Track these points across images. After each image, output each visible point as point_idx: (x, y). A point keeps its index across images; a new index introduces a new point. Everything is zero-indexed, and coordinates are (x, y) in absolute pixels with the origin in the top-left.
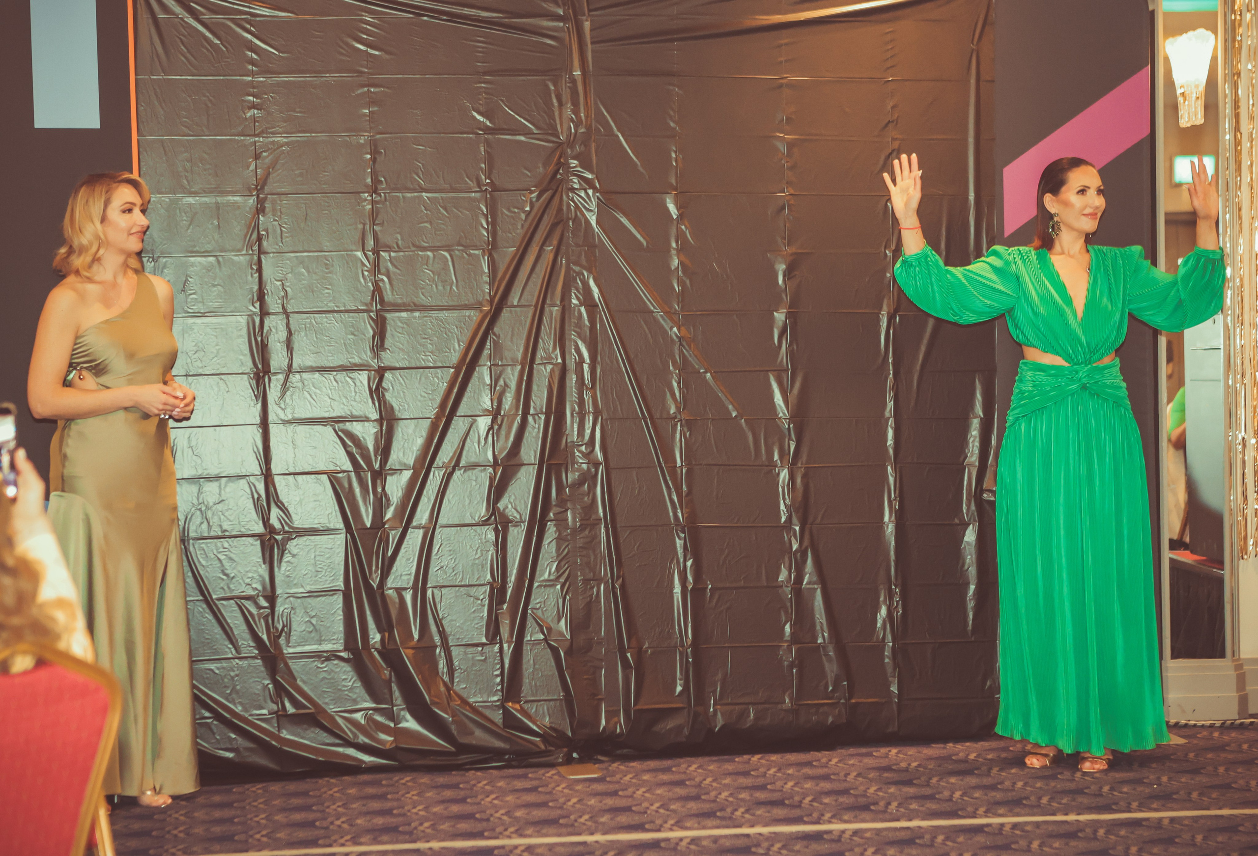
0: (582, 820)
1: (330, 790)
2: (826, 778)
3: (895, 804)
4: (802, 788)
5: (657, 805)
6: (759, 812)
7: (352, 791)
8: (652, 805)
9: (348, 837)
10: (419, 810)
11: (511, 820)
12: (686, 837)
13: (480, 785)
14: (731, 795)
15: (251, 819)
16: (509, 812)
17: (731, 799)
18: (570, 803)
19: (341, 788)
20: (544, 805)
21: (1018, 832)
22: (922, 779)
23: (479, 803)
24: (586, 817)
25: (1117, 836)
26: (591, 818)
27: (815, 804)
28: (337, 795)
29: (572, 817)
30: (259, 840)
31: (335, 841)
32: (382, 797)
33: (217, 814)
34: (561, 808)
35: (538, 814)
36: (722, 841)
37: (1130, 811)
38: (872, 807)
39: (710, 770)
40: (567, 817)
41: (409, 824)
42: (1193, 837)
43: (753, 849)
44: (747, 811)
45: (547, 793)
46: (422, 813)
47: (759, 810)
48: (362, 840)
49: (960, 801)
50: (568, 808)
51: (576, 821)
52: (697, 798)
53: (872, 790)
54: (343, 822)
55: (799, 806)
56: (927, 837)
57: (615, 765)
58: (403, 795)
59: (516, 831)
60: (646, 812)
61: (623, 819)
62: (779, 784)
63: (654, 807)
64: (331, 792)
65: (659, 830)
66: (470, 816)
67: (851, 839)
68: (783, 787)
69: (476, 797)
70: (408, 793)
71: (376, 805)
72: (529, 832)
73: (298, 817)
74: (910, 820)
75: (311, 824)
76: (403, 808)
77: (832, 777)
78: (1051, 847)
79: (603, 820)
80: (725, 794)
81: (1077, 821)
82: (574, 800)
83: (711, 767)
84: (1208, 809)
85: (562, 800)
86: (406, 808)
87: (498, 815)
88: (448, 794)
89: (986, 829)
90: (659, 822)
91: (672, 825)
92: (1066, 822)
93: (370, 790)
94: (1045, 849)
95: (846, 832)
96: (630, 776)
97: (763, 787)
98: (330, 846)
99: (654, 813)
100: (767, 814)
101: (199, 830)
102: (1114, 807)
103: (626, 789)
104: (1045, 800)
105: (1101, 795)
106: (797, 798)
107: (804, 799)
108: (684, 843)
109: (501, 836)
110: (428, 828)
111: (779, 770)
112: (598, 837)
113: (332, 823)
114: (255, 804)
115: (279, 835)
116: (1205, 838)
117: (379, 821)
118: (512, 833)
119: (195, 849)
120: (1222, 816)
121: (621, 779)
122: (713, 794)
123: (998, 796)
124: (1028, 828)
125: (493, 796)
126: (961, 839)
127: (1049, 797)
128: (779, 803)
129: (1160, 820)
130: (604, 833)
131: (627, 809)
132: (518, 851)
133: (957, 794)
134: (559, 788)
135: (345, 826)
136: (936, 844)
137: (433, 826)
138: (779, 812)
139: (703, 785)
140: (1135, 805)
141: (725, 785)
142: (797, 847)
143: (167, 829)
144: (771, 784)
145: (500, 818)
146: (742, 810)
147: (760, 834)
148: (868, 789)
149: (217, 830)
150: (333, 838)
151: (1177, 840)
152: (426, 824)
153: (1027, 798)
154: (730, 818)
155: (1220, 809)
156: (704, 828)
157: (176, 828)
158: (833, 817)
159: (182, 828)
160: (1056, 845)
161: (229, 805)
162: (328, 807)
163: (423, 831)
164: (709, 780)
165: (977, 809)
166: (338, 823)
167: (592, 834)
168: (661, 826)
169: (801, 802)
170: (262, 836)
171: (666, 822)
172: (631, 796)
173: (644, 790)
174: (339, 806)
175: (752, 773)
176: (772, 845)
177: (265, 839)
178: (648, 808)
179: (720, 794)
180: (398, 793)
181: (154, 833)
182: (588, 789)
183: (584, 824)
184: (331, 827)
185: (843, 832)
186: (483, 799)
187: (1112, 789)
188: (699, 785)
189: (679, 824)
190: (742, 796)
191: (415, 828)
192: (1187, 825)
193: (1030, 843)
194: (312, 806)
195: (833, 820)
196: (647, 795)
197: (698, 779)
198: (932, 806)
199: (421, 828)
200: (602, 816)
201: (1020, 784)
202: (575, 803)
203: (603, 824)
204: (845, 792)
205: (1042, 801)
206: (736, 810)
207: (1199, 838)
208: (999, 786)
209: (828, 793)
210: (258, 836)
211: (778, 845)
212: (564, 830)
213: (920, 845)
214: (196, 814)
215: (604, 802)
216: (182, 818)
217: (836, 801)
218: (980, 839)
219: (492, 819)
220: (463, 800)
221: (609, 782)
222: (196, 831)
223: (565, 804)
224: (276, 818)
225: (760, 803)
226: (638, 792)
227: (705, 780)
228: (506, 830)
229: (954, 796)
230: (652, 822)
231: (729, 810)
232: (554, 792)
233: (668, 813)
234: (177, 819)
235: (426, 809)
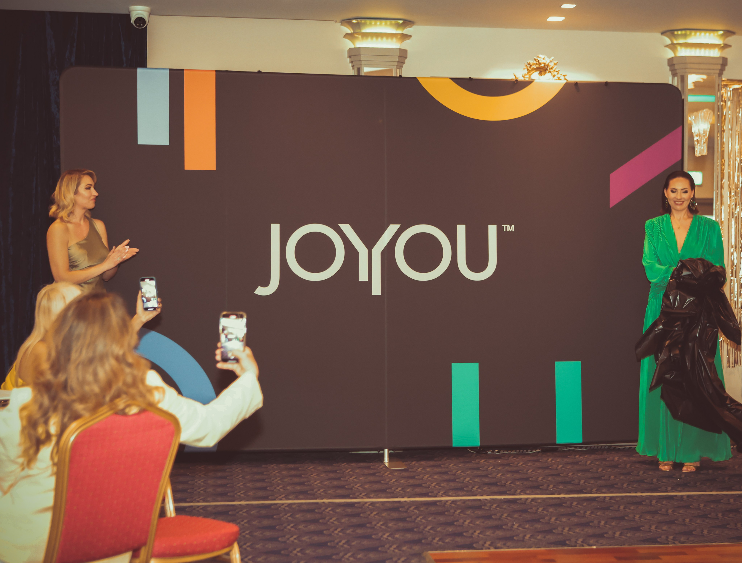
0: (398, 490)
1: (274, 472)
2: (517, 472)
3: (551, 486)
4: (506, 477)
5: (435, 483)
6: (485, 489)
7: (284, 473)
8: (432, 483)
9: (283, 496)
10: (318, 483)
11: (363, 489)
12: (449, 500)
13: (347, 471)
14: (471, 479)
15: (236, 485)
16: (361, 485)
17: (471, 482)
18: (392, 482)
19: (279, 471)
20: (378, 482)
21: (613, 501)
22: (564, 473)
23: (347, 481)
24: (400, 489)
25: (662, 504)
26: (402, 489)
27: (512, 485)
28: (278, 474)
29: (393, 489)
30: (240, 496)
31: (277, 497)
32: (300, 476)
33: (219, 482)
34: (387, 484)
35: (376, 486)
36: (467, 503)
37: (667, 492)
38: (540, 487)
39: (460, 467)
40: (391, 488)
41: (313, 490)
42: (699, 505)
43: (483, 507)
44: (479, 488)
45: (380, 476)
46: (319, 485)
47: (485, 487)
48: (290, 497)
49: (583, 485)
50: (391, 484)
51: (395, 490)
52: (454, 481)
53: (540, 479)
54: (281, 488)
55: (504, 486)
56: (568, 503)
57: (413, 463)
58: (310, 475)
59: (365, 495)
60: (429, 487)
61: (418, 490)
62: (494, 474)
63: (433, 485)
64: (274, 473)
65: (436, 496)
66: (342, 487)
67: (531, 503)
68: (496, 476)
69: (345, 477)
70: (312, 474)
71: (296, 480)
72: (372, 496)
73: (258, 485)
74: (560, 494)
75: (265, 489)
76: (310, 481)
77: (520, 471)
78: (629, 509)
79: (408, 490)
80: (467, 479)
81: (642, 496)
82: (394, 480)
83: (460, 465)
84: (705, 491)
85: (387, 480)
86: (311, 482)
87: (356, 486)
88: (332, 475)
89: (597, 499)
90: (436, 492)
91: (442, 494)
92: (636, 496)
93: (293, 472)
94: (626, 510)
95: (529, 499)
96: (421, 469)
97: (486, 476)
98: (275, 500)
99: (433, 488)
100: (489, 490)
101: (210, 490)
102: (659, 489)
103: (419, 475)
104: (625, 485)
105: (652, 483)
106: (503, 482)
107: (507, 482)
108: (448, 503)
109: (358, 497)
110: (322, 492)
111: (494, 468)
112: (406, 499)
113: (275, 488)
114: (237, 477)
115: (249, 494)
116: (705, 506)
117: (298, 488)
118: (364, 496)
119: (209, 499)
120: (712, 495)
121: (416, 470)
122: (462, 478)
123: (602, 482)
124: (618, 499)
125: (354, 477)
126: (585, 504)
127: (627, 484)
128: (495, 484)
129: (682, 496)
130: (408, 498)
131: (420, 485)
132: (367, 505)
133: (582, 481)
134: (386, 474)
135: (281, 490)
136: (572, 506)
137: (324, 491)
138: (495, 489)
139: (456, 474)
140: (669, 488)
141: (467, 474)
142: (504, 507)
143: (195, 489)
144: (490, 474)
145: (357, 488)
146: (476, 487)
147: (486, 499)
148: (538, 478)
149: (219, 490)
150: (276, 496)
151: (691, 507)
152: (321, 490)
153: (616, 484)
154: (471, 491)
155: (711, 491)
156: (458, 496)
157: (199, 489)
158: (521, 492)
159: (202, 489)
160: (632, 508)
161: (225, 478)
162: (273, 480)
163: (320, 494)
164: (460, 472)
165: (592, 489)
166: (278, 488)
167: (403, 497)
168: (437, 494)
169: (505, 484)
170: (241, 494)
171: (439, 492)
172: (422, 479)
173: (428, 476)
174: (278, 480)
175: (481, 469)
176: (492, 505)
177: (242, 495)
178: (430, 485)
179: (465, 479)
180: (307, 474)
181: (189, 491)
182: (400, 475)
183: (399, 492)
184: (275, 490)
185: (527, 499)
186: (349, 479)
187: (658, 480)
188: (455, 475)
189: (446, 494)
190: (476, 480)
191: (316, 492)
192: (695, 499)
193: (619, 507)
194: (265, 479)
195: (522, 493)
196: (429, 478)
197: (454, 471)
198: (570, 487)
199: (319, 492)
200: (408, 489)
201: (612, 477)
202: (394, 482)
203: (408, 492)
204: (527, 479)
205: (624, 486)
206: (474, 487)
207: (702, 506)
208: (602, 478)
209: (519, 480)
210: (239, 494)
211: (495, 505)
212: (389, 495)
213: (565, 506)
214: (209, 482)
215: (408, 481)
216: (202, 483)
217: (522, 483)
218: (595, 504)
219: (353, 488)
220: (339, 479)
221: (411, 471)
222: (209, 490)
223: (389, 482)
224: (248, 485)
225: (485, 484)
226: (425, 477)
227: (457, 471)
228: (361, 494)
229: (581, 482)
230: (432, 492)
231: (470, 487)
232: (384, 476)
233: (440, 488)
234: (200, 484)
235: (321, 482)
